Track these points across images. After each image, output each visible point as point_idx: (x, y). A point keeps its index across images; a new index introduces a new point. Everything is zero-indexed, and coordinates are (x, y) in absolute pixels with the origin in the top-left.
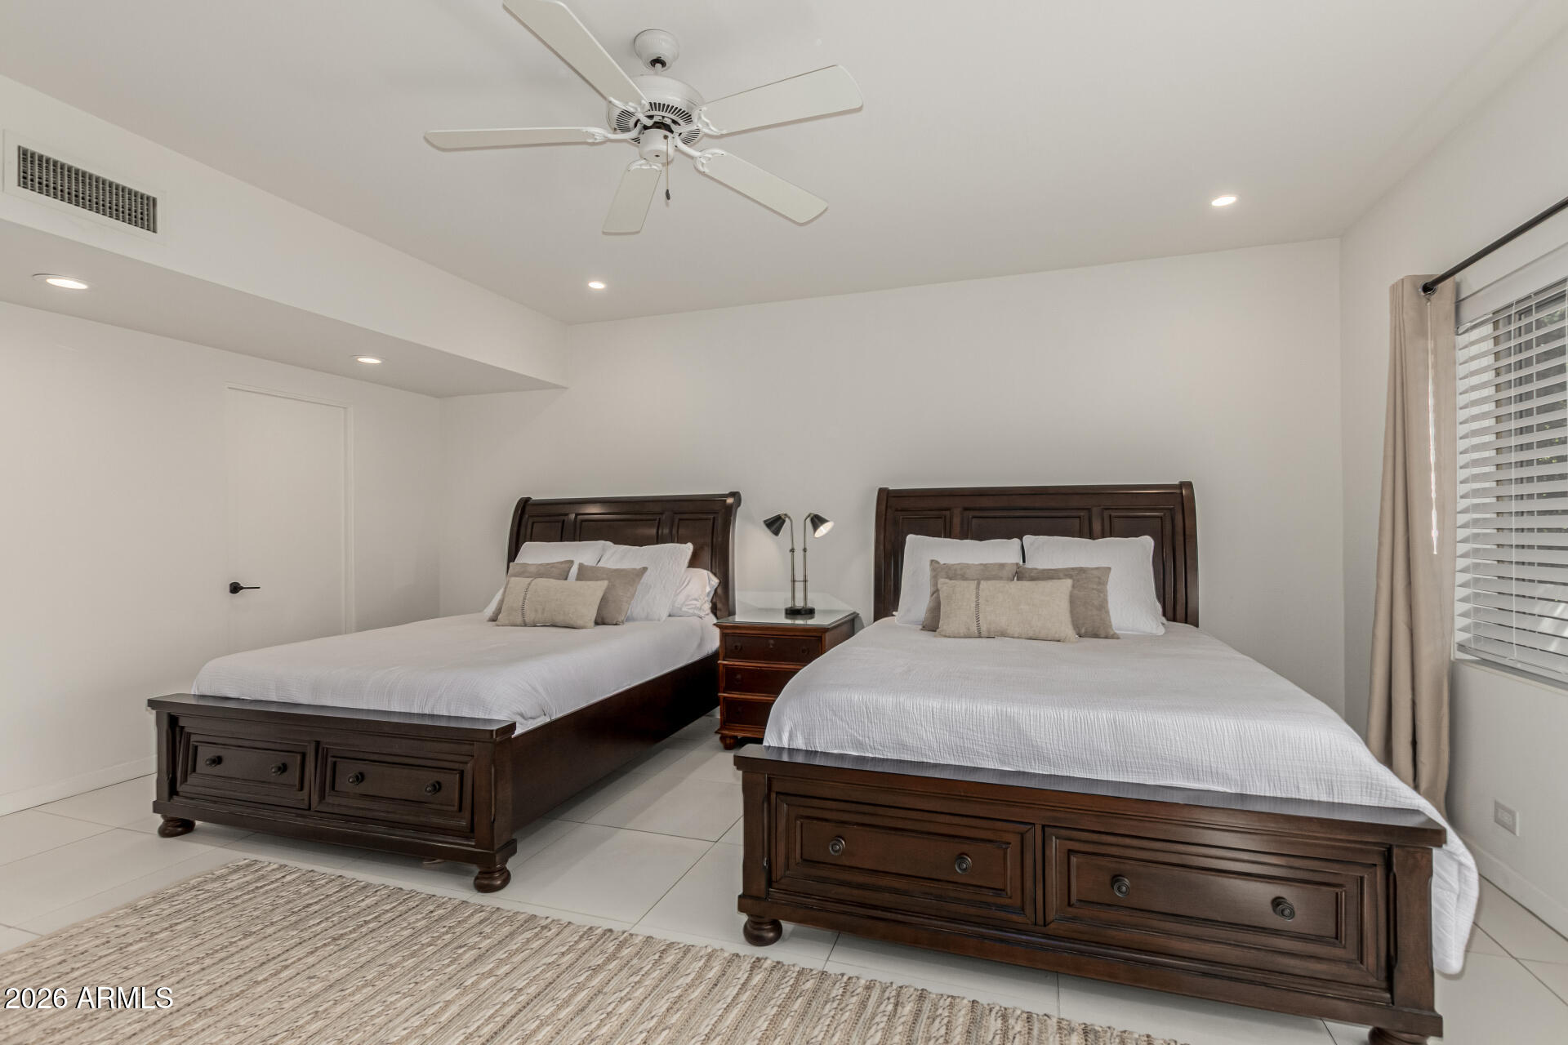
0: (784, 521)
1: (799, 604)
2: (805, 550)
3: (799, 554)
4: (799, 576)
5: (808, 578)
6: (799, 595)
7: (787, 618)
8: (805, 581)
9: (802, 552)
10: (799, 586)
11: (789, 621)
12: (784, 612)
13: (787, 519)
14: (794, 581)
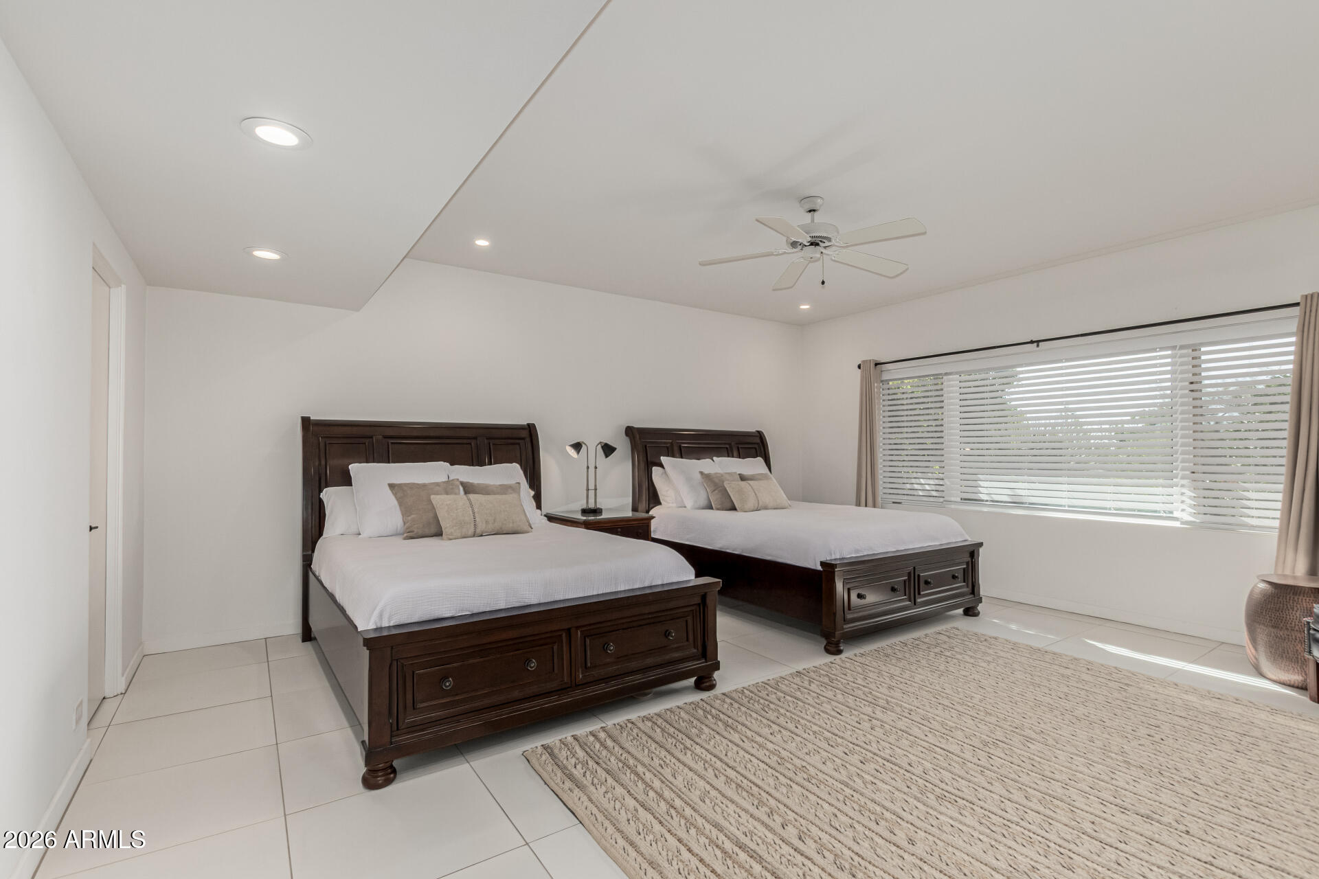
0: (582, 446)
1: (592, 506)
2: (596, 468)
3: (592, 470)
4: (592, 486)
5: (597, 487)
6: (592, 501)
7: (582, 515)
8: (596, 489)
9: (594, 470)
10: (592, 493)
11: (585, 518)
12: (580, 512)
13: (583, 445)
14: (588, 490)
